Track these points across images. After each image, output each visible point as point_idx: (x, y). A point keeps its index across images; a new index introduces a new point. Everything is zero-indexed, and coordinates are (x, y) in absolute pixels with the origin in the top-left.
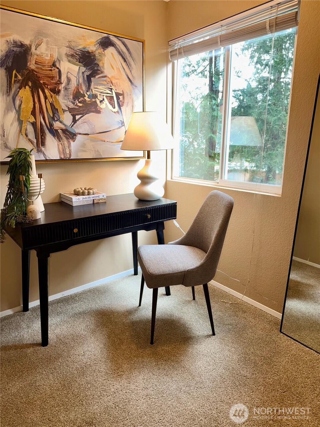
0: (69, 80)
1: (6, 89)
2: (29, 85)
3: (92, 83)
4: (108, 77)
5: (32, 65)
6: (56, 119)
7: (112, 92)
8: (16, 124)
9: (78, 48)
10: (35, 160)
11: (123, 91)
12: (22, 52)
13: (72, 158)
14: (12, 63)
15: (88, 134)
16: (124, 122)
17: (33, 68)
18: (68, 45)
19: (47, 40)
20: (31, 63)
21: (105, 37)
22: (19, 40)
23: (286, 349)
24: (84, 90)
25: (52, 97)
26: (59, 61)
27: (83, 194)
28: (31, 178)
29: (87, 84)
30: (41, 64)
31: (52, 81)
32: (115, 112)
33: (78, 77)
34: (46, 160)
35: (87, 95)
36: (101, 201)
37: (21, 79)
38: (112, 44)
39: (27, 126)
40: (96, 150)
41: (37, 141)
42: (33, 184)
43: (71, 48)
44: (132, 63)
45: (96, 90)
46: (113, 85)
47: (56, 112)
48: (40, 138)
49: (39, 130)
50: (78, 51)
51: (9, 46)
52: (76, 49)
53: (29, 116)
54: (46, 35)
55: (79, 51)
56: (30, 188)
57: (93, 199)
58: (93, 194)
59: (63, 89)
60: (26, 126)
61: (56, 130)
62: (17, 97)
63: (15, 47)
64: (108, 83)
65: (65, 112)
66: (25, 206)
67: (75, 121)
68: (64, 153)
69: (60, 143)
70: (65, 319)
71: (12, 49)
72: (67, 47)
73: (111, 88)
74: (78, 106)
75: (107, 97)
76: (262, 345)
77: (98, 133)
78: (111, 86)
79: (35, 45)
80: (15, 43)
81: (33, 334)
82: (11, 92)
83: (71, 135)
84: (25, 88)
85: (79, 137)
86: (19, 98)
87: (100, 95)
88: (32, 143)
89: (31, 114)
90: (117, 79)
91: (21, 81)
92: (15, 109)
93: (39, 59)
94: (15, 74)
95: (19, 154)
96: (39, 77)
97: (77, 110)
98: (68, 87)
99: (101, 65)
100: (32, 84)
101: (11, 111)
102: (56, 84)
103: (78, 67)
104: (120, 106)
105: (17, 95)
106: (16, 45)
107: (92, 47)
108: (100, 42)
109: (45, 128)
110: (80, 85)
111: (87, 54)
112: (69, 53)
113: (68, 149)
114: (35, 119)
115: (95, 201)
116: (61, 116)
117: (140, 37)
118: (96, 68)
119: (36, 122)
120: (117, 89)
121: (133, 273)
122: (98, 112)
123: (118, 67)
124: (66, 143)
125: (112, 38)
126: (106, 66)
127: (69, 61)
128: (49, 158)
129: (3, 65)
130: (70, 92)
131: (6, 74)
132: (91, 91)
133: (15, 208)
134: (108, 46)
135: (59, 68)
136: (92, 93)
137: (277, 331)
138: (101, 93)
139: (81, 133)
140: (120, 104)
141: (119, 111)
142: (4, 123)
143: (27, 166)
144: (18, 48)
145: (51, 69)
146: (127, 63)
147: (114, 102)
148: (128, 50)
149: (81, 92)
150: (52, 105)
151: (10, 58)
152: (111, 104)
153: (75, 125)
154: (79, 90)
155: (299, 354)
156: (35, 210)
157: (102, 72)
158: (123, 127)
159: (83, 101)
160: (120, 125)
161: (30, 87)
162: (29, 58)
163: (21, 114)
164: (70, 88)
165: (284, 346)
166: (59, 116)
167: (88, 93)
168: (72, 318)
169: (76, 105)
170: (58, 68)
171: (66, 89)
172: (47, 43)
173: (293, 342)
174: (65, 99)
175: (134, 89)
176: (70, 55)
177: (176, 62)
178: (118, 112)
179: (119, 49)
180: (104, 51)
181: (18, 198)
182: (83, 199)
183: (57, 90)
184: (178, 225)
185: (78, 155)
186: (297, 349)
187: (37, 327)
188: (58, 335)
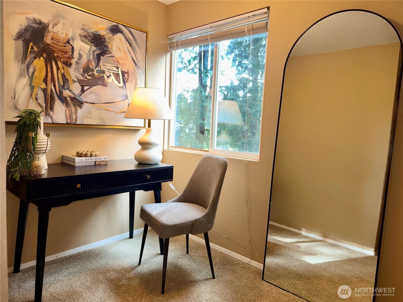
0: (80, 56)
1: (22, 57)
2: (43, 57)
3: (101, 61)
4: (116, 57)
5: (48, 40)
6: (66, 88)
7: (118, 70)
8: (28, 89)
9: (91, 31)
10: (44, 123)
11: (128, 70)
12: (40, 28)
13: (77, 123)
14: (30, 36)
15: (94, 104)
16: (127, 96)
17: (49, 43)
18: (82, 27)
19: (64, 21)
20: (47, 39)
21: (115, 25)
22: (38, 18)
23: (268, 293)
24: (94, 65)
25: (64, 68)
26: (73, 40)
27: (86, 156)
28: (39, 137)
29: (97, 61)
30: (56, 40)
31: (65, 55)
32: (120, 87)
33: (89, 55)
34: (53, 123)
35: (96, 70)
36: (102, 163)
37: (37, 50)
38: (121, 32)
39: (38, 91)
40: (101, 118)
41: (46, 105)
42: (39, 142)
43: (85, 31)
44: (137, 48)
45: (105, 66)
46: (119, 64)
47: (67, 82)
48: (49, 103)
49: (49, 96)
50: (90, 33)
51: (29, 22)
52: (88, 31)
53: (41, 83)
54: (63, 18)
55: (92, 33)
56: (37, 146)
57: (95, 160)
58: (95, 156)
59: (74, 63)
60: (36, 92)
61: (65, 98)
62: (31, 65)
63: (34, 23)
64: (115, 62)
65: (74, 83)
66: (30, 163)
67: (83, 91)
68: (70, 119)
69: (68, 109)
70: (59, 278)
71: (31, 25)
72: (81, 29)
73: (117, 66)
74: (87, 78)
75: (113, 73)
76: (247, 291)
77: (103, 103)
78: (117, 65)
79: (53, 24)
80: (34, 20)
81: (24, 293)
82: (26, 60)
83: (79, 103)
84: (40, 59)
85: (85, 105)
86: (34, 66)
87: (107, 71)
88: (41, 107)
89: (43, 81)
90: (123, 60)
91: (36, 52)
92: (29, 75)
93: (55, 36)
94: (32, 46)
95: (29, 114)
96: (54, 51)
97: (86, 82)
98: (79, 62)
99: (110, 46)
100: (46, 56)
101: (24, 77)
102: (69, 58)
103: (89, 47)
104: (124, 82)
105: (31, 64)
106: (35, 22)
107: (103, 32)
108: (110, 28)
109: (55, 94)
110: (90, 61)
111: (98, 37)
112: (83, 34)
113: (74, 114)
114: (46, 86)
115: (97, 163)
116: (70, 86)
117: (144, 29)
118: (105, 49)
119: (47, 89)
120: (122, 68)
121: (128, 236)
122: (105, 85)
123: (124, 50)
124: (73, 109)
125: (121, 27)
126: (114, 48)
127: (82, 41)
128: (56, 121)
129: (22, 37)
130: (81, 66)
131: (23, 45)
132: (99, 67)
133: (20, 163)
134: (117, 33)
135: (73, 45)
136: (100, 69)
137: (260, 279)
138: (108, 70)
139: (88, 102)
140: (125, 80)
141: (124, 86)
142: (16, 87)
143: (36, 125)
144: (36, 24)
145: (65, 46)
146: (132, 48)
147: (120, 78)
148: (134, 37)
149: (91, 67)
150: (63, 75)
151: (29, 32)
152: (117, 80)
153: (83, 95)
154: (89, 65)
155: (279, 296)
156: (41, 166)
157: (110, 53)
158: (127, 101)
159: (91, 74)
160: (124, 98)
161: (44, 58)
162: (46, 34)
163: (34, 80)
164: (81, 63)
165: (266, 291)
166: (69, 86)
167: (97, 69)
168: (66, 277)
169: (85, 78)
170: (71, 45)
171: (77, 63)
172: (64, 24)
173: (273, 287)
174: (76, 72)
175: (137, 69)
176: (83, 36)
177: (173, 52)
178: (122, 87)
179: (126, 36)
180: (113, 36)
181: (24, 154)
182: (86, 160)
183: (69, 63)
184: (173, 188)
185: (83, 121)
186: (277, 292)
187: (29, 286)
188: (52, 292)
